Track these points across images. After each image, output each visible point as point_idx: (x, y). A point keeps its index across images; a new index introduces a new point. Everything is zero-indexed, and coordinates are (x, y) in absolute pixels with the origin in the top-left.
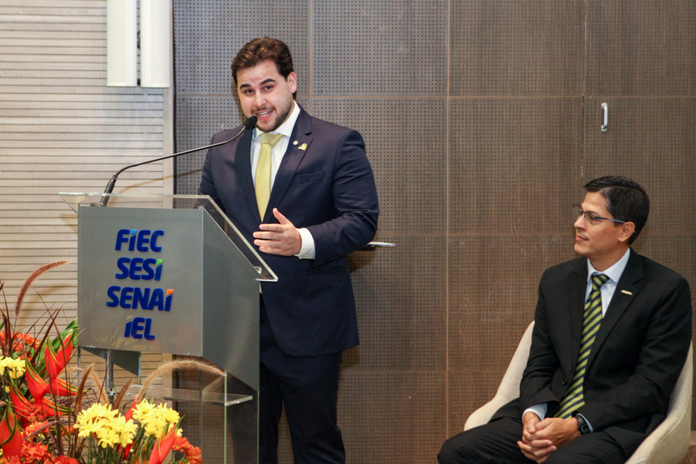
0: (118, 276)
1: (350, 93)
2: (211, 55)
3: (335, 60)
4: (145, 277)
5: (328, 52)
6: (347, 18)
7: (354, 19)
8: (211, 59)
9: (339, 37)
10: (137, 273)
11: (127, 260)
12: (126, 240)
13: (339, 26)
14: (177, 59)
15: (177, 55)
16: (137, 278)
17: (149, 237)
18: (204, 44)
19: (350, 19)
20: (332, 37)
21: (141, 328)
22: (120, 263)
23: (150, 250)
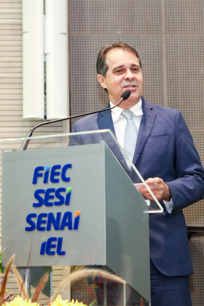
0: (35, 205)
1: (195, 127)
2: (96, 102)
3: (183, 104)
4: (57, 204)
5: (177, 99)
6: (190, 76)
7: (195, 76)
8: (96, 104)
9: (185, 89)
10: (50, 201)
11: (42, 191)
12: (41, 175)
13: (185, 81)
14: (72, 105)
15: (72, 102)
16: (50, 205)
17: (60, 171)
18: (90, 94)
19: (192, 76)
20: (180, 89)
21: (54, 246)
22: (37, 194)
23: (61, 180)
